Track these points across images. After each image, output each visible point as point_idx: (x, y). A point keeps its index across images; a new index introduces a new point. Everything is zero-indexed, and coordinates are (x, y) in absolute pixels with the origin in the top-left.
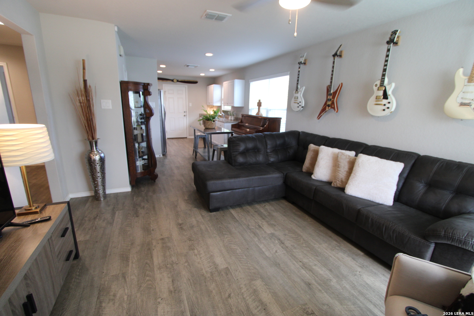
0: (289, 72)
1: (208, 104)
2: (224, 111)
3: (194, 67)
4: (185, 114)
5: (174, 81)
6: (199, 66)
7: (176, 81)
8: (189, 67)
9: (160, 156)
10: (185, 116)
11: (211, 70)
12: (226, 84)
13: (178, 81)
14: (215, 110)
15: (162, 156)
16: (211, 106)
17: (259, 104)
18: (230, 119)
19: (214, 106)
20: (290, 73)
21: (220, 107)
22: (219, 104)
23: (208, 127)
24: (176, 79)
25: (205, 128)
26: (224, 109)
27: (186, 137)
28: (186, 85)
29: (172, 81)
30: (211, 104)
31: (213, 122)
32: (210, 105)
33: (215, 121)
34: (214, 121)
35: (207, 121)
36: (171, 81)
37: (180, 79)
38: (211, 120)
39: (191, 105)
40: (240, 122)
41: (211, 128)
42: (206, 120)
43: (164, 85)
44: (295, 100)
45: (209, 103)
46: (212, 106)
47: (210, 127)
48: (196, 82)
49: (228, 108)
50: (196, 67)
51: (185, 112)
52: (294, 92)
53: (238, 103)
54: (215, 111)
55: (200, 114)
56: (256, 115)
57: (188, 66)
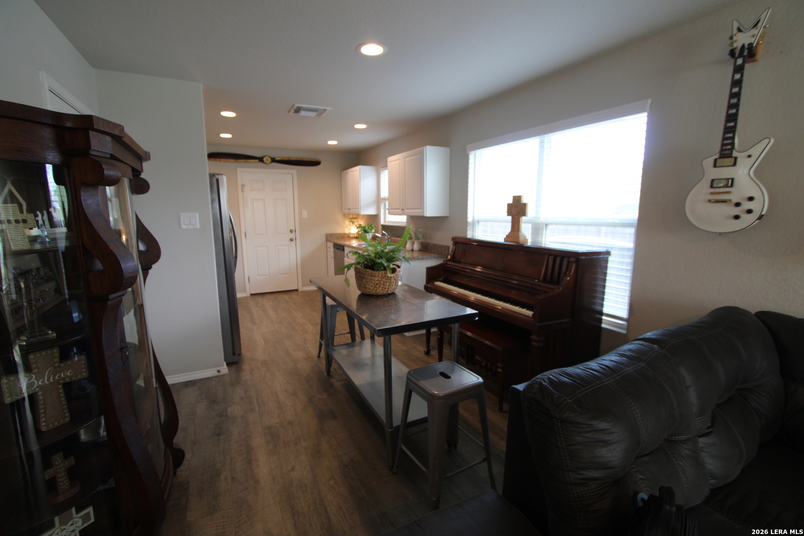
0: (650, 101)
1: (346, 211)
2: (385, 228)
3: (313, 114)
4: (292, 236)
5: (265, 159)
6: (329, 109)
7: (270, 160)
8: (303, 113)
9: (219, 371)
10: (291, 240)
11: (358, 126)
12: (395, 161)
13: (273, 160)
14: (362, 223)
15: (225, 369)
16: (351, 217)
17: (517, 209)
18: (411, 249)
19: (358, 215)
20: (651, 105)
21: (374, 218)
22: (372, 211)
23: (373, 292)
24: (269, 157)
25: (359, 293)
26: (385, 222)
27: (296, 288)
28: (294, 170)
29: (261, 160)
30: (353, 211)
31: (389, 275)
32: (349, 214)
33: (398, 269)
34: (394, 271)
35: (370, 271)
36: (257, 161)
37: (279, 156)
38: (385, 269)
39: (305, 214)
40: (449, 260)
41: (385, 292)
42: (367, 267)
43: (239, 170)
44: (712, 194)
45: (349, 209)
46: (355, 216)
47: (380, 291)
48: (316, 163)
49: (400, 220)
50: (320, 112)
51: (291, 231)
52: (711, 161)
53: (432, 208)
54: (364, 228)
55: (327, 235)
56: (505, 240)
57: (298, 110)
